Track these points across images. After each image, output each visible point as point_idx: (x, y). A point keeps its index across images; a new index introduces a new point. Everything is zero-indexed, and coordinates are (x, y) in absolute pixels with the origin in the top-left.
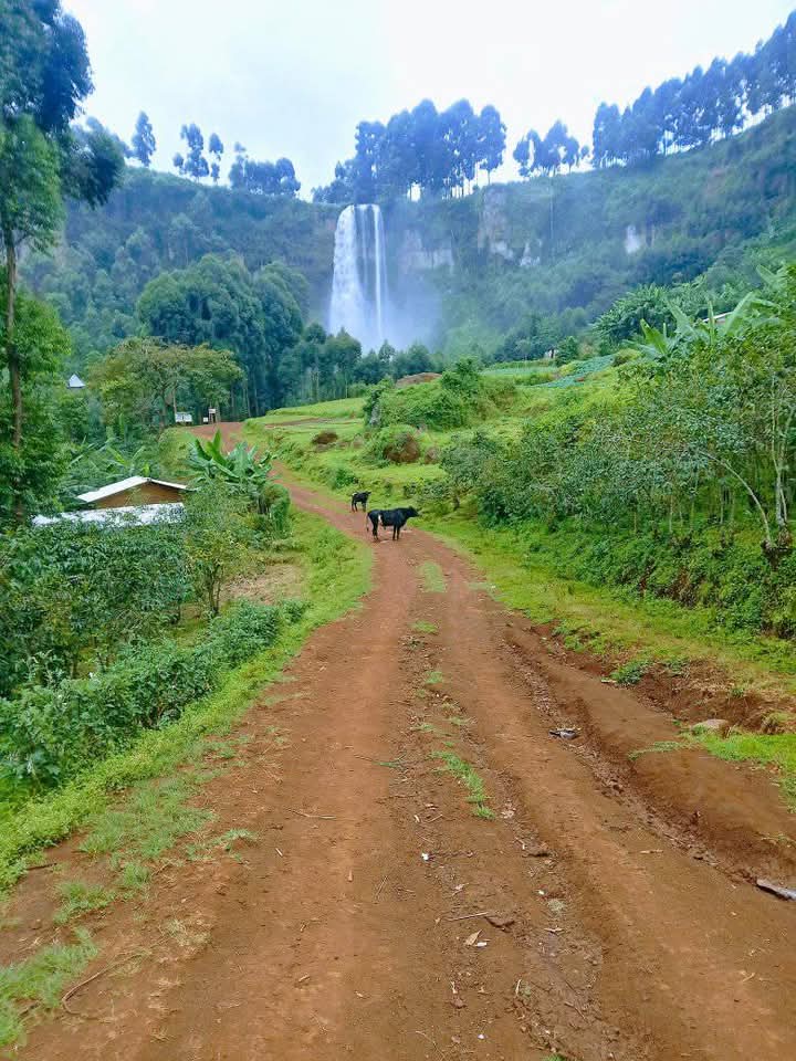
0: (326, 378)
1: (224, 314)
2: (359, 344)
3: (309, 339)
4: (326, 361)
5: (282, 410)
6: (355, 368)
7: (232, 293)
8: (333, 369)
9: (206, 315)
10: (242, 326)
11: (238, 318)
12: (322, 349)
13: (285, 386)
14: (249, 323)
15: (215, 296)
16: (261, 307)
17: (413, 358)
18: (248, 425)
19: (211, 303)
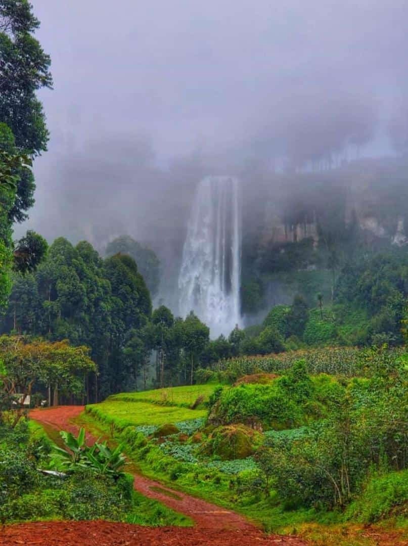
0: (171, 363)
1: (72, 294)
2: (208, 330)
3: (157, 321)
4: (171, 345)
5: (121, 395)
6: (203, 352)
7: (81, 274)
8: (179, 352)
9: (54, 296)
10: (89, 307)
11: (86, 299)
12: (169, 333)
13: (128, 368)
14: (96, 304)
15: (63, 278)
16: (110, 289)
17: (265, 344)
18: (90, 411)
19: (59, 285)
